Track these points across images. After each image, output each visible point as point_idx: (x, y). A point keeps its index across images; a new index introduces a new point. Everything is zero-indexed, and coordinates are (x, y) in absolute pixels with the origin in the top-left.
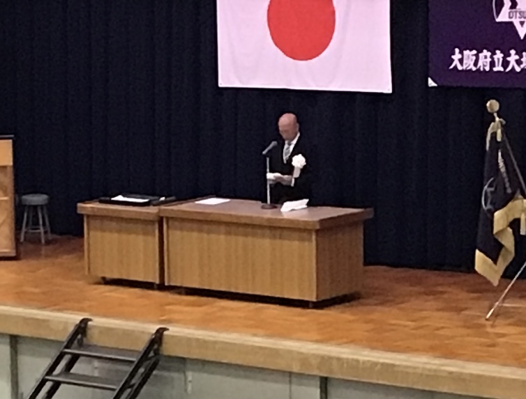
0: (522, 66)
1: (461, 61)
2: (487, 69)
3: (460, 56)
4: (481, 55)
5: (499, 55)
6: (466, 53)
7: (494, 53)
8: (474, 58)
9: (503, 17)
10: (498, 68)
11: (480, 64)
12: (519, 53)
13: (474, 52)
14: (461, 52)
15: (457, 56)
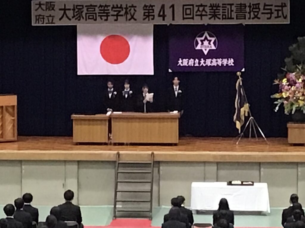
0: (206, 64)
1: (182, 63)
2: (192, 65)
3: (181, 61)
4: (190, 61)
5: (197, 61)
6: (184, 60)
7: (195, 60)
8: (187, 62)
9: (198, 47)
10: (197, 65)
11: (190, 64)
12: (205, 60)
13: (187, 60)
14: (182, 60)
15: (180, 61)
